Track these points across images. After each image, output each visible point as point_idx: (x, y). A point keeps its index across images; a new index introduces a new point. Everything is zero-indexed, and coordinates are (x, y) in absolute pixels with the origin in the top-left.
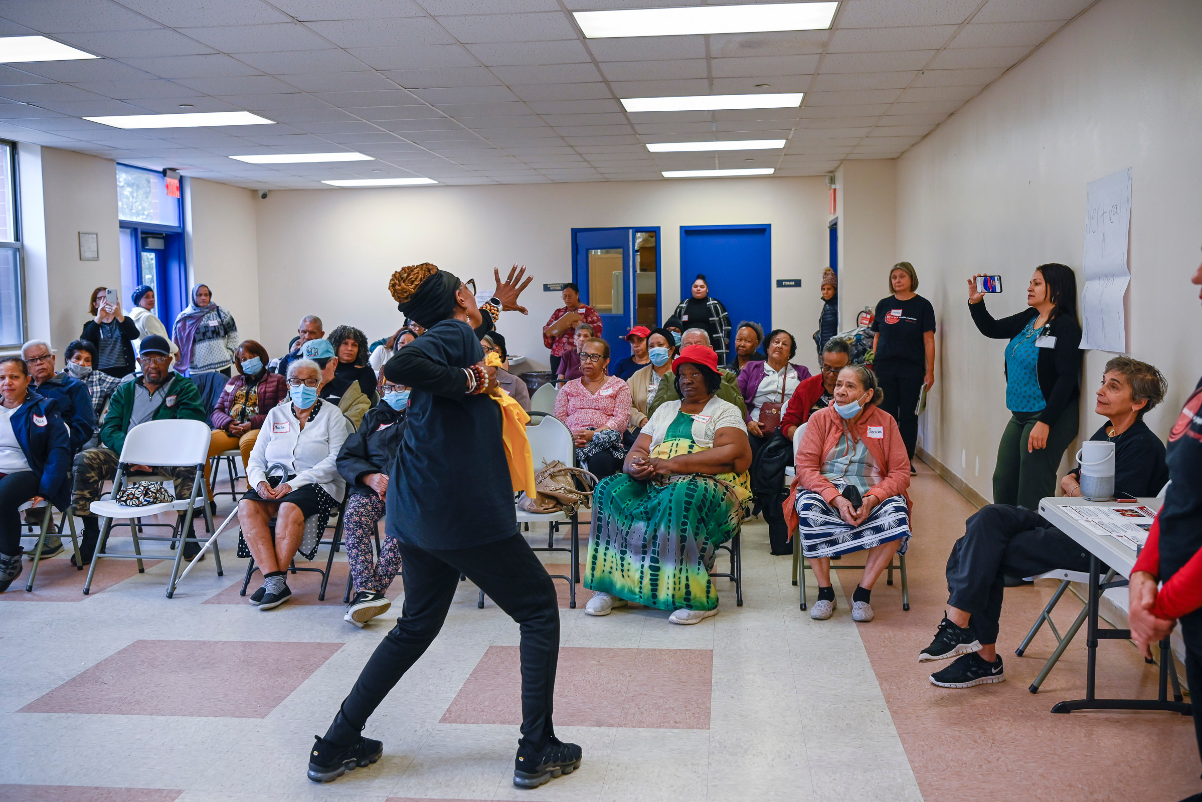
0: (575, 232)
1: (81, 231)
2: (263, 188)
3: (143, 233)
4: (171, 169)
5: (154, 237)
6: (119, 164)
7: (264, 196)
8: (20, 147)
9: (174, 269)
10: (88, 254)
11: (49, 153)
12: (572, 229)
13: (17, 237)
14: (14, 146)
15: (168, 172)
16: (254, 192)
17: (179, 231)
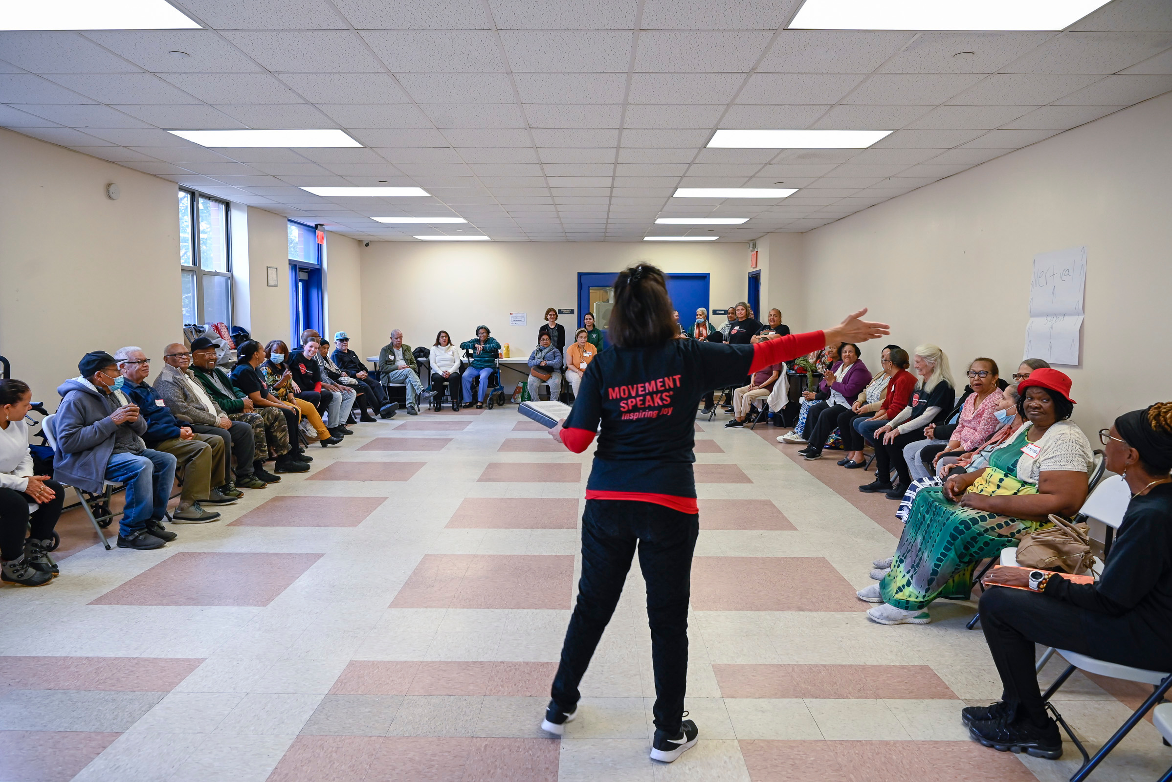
0: (580, 275)
1: (269, 266)
2: (366, 239)
3: (299, 268)
4: (319, 225)
5: (302, 271)
6: (289, 220)
7: (367, 245)
8: (231, 206)
9: (314, 294)
10: (271, 282)
11: (252, 210)
12: (579, 274)
13: (229, 269)
14: (227, 205)
15: (319, 227)
16: (360, 242)
17: (318, 267)
